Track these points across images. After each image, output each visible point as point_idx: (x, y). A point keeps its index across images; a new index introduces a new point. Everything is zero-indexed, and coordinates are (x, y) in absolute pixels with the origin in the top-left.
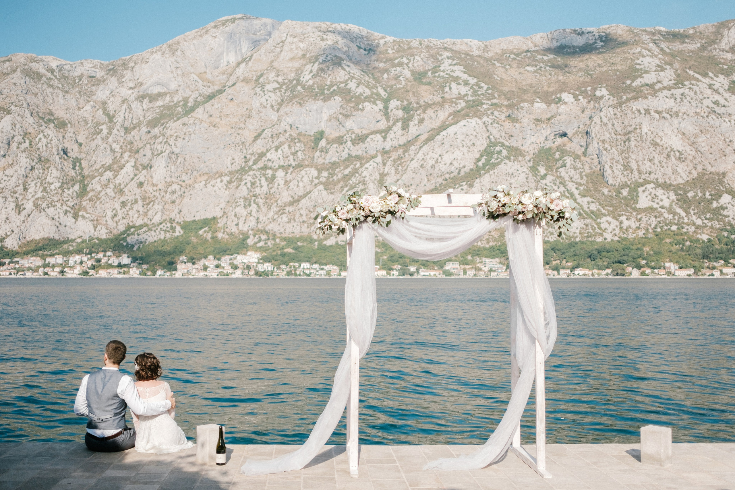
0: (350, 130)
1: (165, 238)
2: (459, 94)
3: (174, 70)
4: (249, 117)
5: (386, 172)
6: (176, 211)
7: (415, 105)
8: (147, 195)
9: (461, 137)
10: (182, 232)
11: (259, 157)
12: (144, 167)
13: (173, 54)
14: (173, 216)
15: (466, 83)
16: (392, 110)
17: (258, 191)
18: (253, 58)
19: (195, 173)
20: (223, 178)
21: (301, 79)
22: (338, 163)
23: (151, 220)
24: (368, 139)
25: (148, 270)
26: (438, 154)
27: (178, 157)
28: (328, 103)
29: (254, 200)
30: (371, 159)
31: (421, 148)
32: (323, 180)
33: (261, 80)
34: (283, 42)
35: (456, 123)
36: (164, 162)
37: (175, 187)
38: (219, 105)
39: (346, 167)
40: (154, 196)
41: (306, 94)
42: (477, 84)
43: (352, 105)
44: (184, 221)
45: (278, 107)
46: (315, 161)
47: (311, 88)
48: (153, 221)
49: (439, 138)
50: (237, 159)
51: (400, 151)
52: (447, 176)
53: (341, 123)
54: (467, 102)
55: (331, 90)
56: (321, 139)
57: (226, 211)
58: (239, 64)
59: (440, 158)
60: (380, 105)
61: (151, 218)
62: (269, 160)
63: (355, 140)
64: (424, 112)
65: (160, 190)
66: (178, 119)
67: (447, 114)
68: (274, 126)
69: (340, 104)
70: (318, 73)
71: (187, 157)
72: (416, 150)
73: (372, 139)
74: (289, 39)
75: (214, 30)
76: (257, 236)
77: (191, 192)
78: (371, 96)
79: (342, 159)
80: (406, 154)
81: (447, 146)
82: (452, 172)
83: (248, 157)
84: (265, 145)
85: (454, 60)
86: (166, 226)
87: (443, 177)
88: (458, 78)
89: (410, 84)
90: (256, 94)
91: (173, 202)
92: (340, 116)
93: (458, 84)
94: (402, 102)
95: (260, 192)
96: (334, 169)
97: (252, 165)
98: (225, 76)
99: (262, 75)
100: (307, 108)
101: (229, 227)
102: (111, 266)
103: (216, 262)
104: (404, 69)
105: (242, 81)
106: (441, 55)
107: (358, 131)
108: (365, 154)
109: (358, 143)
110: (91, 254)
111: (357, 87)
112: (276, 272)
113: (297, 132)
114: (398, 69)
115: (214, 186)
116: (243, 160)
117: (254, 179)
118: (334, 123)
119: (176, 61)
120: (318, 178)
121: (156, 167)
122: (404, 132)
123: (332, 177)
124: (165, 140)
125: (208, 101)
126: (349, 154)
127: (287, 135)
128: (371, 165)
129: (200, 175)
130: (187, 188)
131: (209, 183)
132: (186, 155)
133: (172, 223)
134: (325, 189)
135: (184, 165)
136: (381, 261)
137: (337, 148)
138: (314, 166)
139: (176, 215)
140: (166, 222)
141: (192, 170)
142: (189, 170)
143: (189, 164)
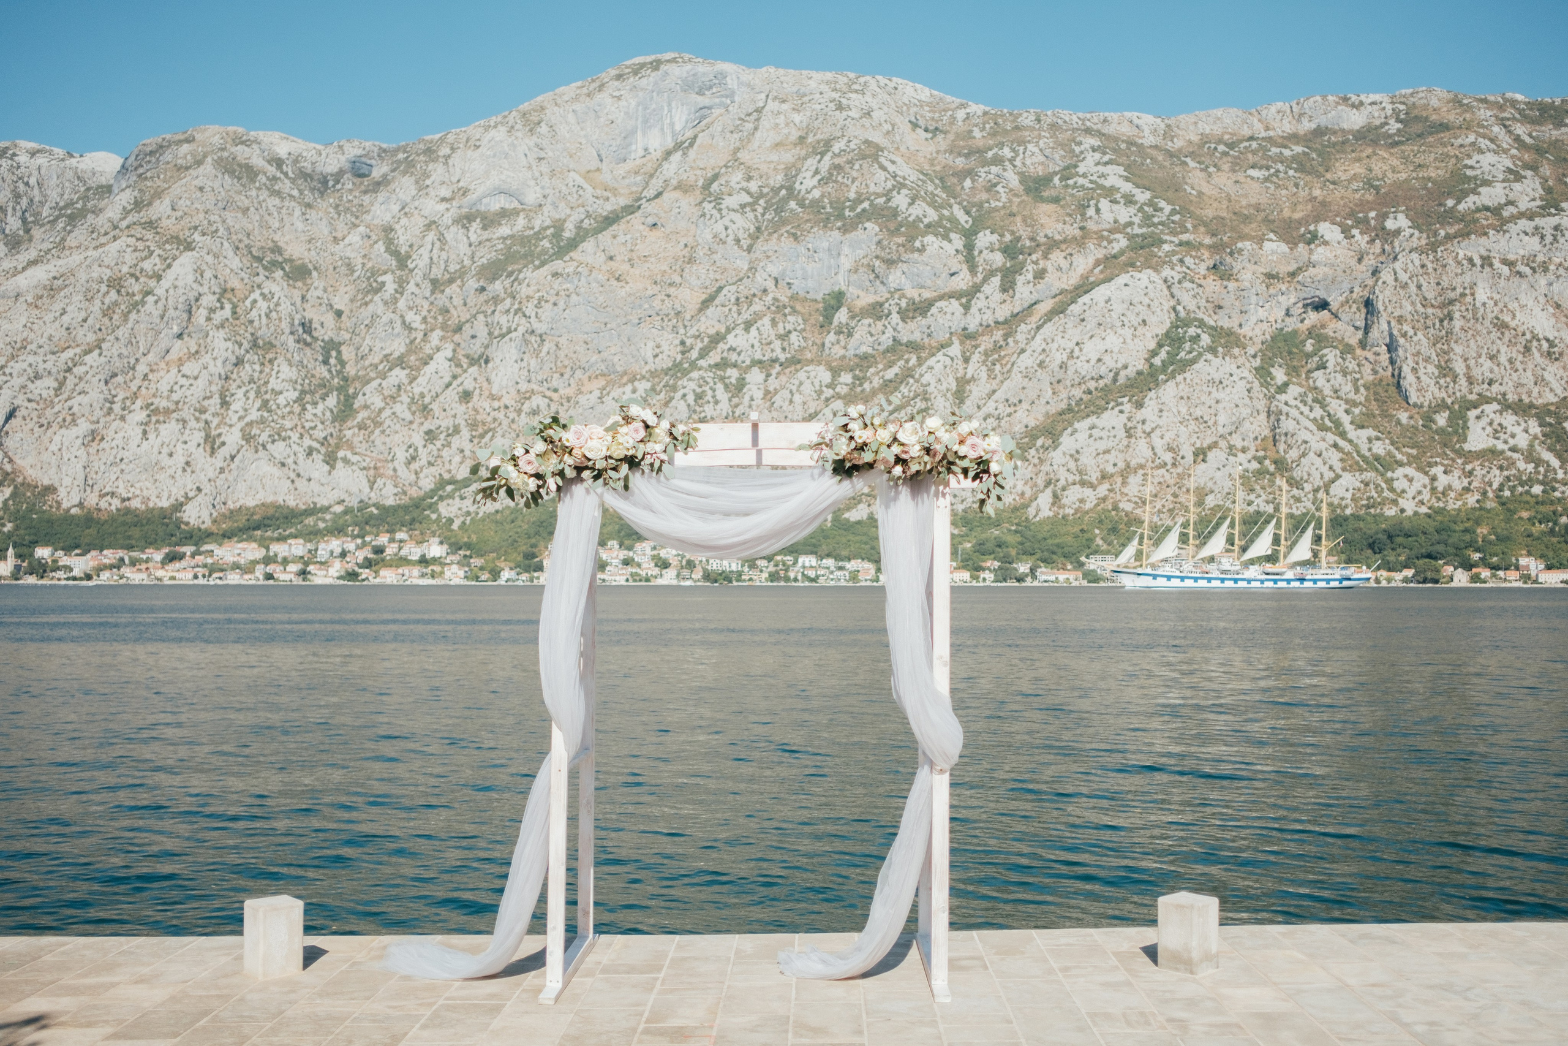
0: (897, 290)
2: (1116, 221)
3: (534, 164)
4: (691, 261)
5: (969, 376)
7: (1028, 243)
8: (479, 418)
9: (1118, 308)
11: (711, 342)
12: (473, 361)
13: (531, 130)
15: (1129, 200)
16: (980, 252)
17: (708, 410)
18: (698, 141)
19: (579, 374)
20: (636, 383)
21: (797, 186)
22: (873, 356)
24: (934, 310)
25: (482, 569)
26: (1074, 342)
27: (543, 341)
28: (852, 235)
30: (938, 350)
31: (1039, 328)
32: (842, 390)
33: (715, 187)
34: (759, 111)
35: (1108, 280)
36: (513, 351)
37: (537, 401)
38: (628, 237)
39: (890, 365)
40: (495, 420)
41: (806, 217)
42: (1151, 203)
43: (901, 240)
45: (749, 241)
46: (827, 351)
47: (816, 205)
49: (1075, 309)
50: (665, 347)
51: (998, 335)
52: (1092, 385)
53: (877, 277)
54: (1131, 237)
55: (859, 210)
56: (838, 308)
58: (668, 154)
59: (1077, 349)
60: (958, 241)
62: (732, 349)
63: (907, 310)
64: (1045, 257)
65: (506, 407)
66: (543, 264)
67: (1091, 261)
68: (740, 280)
69: (876, 239)
70: (831, 174)
71: (563, 341)
72: (1029, 332)
73: (941, 311)
74: (772, 105)
75: (616, 83)
77: (571, 412)
78: (938, 224)
79: (882, 348)
80: (1010, 340)
81: (1091, 324)
82: (1101, 377)
83: (689, 342)
84: (722, 319)
85: (1104, 153)
87: (1083, 387)
88: (1113, 190)
89: (1016, 200)
90: (703, 215)
92: (877, 263)
93: (1114, 202)
94: (1002, 235)
95: (715, 414)
96: (864, 369)
97: (697, 359)
98: (639, 178)
99: (716, 177)
100: (810, 246)
102: (404, 561)
103: (623, 554)
104: (1005, 170)
105: (675, 188)
106: (1080, 144)
107: (913, 293)
108: (926, 340)
109: (913, 318)
110: (363, 537)
111: (910, 204)
112: (748, 574)
113: (789, 293)
114: (994, 169)
115: (617, 401)
116: (679, 348)
117: (700, 386)
118: (864, 276)
119: (537, 145)
120: (831, 386)
121: (497, 360)
122: (1005, 296)
123: (861, 385)
124: (516, 306)
125: (605, 229)
126: (894, 340)
127: (769, 299)
128: (938, 361)
129: (590, 378)
130: (561, 404)
131: (608, 394)
132: (560, 336)
135: (557, 357)
136: (960, 552)
137: (869, 326)
138: (823, 363)
141: (572, 368)
142: (566, 367)
143: (566, 356)
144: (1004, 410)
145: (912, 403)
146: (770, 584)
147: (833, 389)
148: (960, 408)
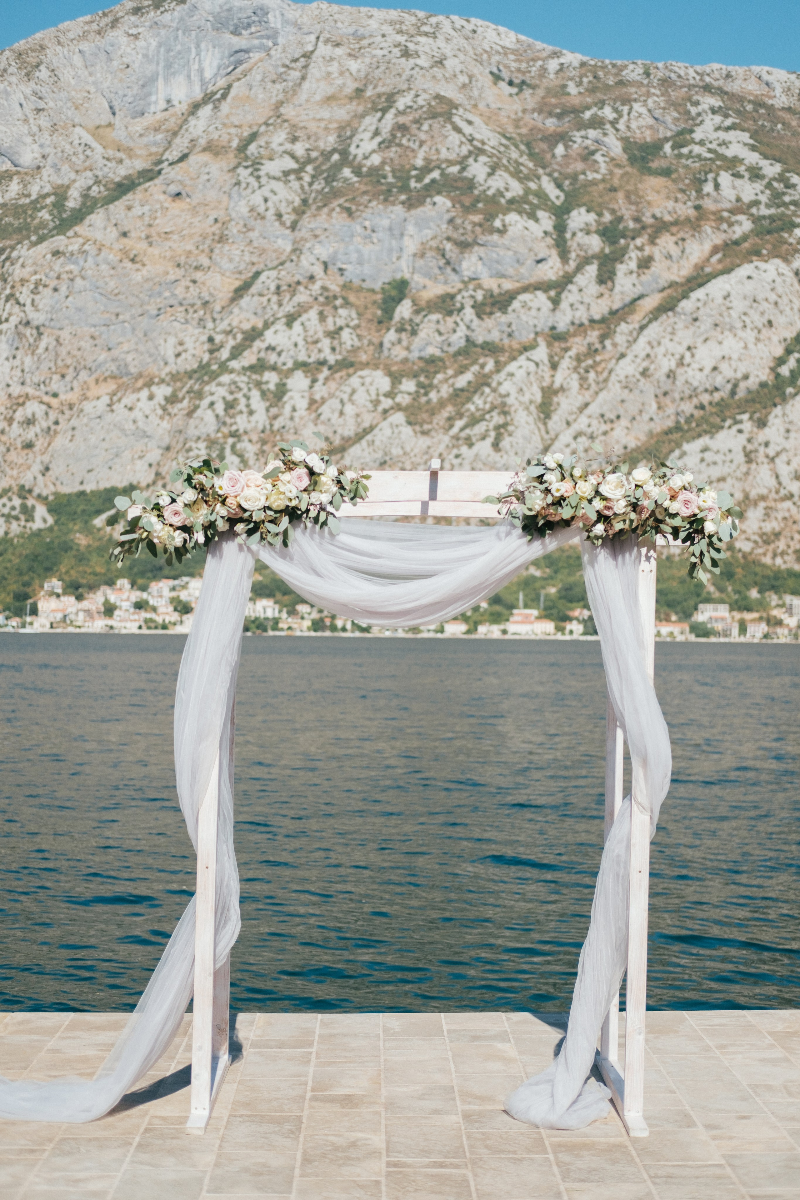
0: (472, 279)
1: (6, 533)
2: (738, 200)
3: (31, 116)
4: (222, 239)
5: (557, 385)
6: (37, 468)
7: (631, 225)
9: (739, 305)
10: (50, 521)
11: (245, 339)
13: (28, 75)
14: (27, 480)
15: (755, 174)
16: (574, 234)
17: (241, 423)
18: (233, 92)
19: (84, 375)
20: (154, 388)
21: (353, 150)
22: (441, 360)
24: (516, 304)
26: (685, 346)
27: (40, 334)
28: (419, 211)
29: (233, 447)
30: (521, 353)
31: (642, 328)
32: (403, 400)
33: (252, 148)
34: (307, 56)
35: (728, 271)
37: (32, 408)
38: (146, 208)
39: (462, 370)
41: (363, 188)
42: (781, 178)
43: (477, 218)
44: (56, 494)
45: (293, 217)
46: (386, 353)
47: (375, 174)
49: (686, 305)
50: (189, 344)
51: (593, 336)
52: (705, 398)
53: (448, 263)
54: (756, 220)
55: (427, 180)
56: (400, 300)
57: (163, 471)
58: (195, 107)
59: (688, 355)
60: (547, 221)
62: (271, 348)
63: (483, 304)
64: (652, 241)
66: (41, 239)
67: (707, 247)
68: (282, 264)
69: (447, 217)
70: (394, 136)
71: (65, 335)
72: (631, 333)
73: (524, 305)
74: (323, 50)
75: (133, 18)
77: (74, 422)
78: (524, 199)
79: (452, 350)
80: (608, 343)
81: (705, 324)
82: (717, 389)
83: (218, 338)
84: (259, 311)
85: (726, 116)
86: (9, 504)
87: (695, 401)
88: (736, 161)
89: (618, 172)
90: (238, 183)
91: (29, 446)
92: (448, 246)
93: (737, 175)
94: (600, 215)
95: (249, 427)
96: (430, 375)
97: (229, 360)
98: (160, 137)
99: (254, 137)
100: (367, 224)
103: (136, 595)
104: (605, 134)
105: (204, 150)
106: (697, 104)
107: (491, 283)
108: (506, 341)
109: (491, 313)
111: (490, 175)
112: (286, 621)
113: (341, 281)
114: (592, 133)
115: (131, 409)
116: (206, 346)
117: (232, 393)
118: (433, 262)
119: (35, 93)
120: (390, 395)
122: (602, 289)
123: (426, 394)
124: (8, 291)
125: (117, 198)
126: (468, 339)
127: (316, 288)
128: (521, 367)
129: (97, 381)
130: (63, 413)
131: (119, 400)
132: (61, 329)
133: (25, 498)
134: (410, 423)
135: (57, 355)
136: (542, 599)
137: (438, 322)
138: (381, 366)
139: (35, 478)
140: (10, 494)
141: (75, 368)
142: (68, 367)
143: (69, 353)
144: (598, 427)
145: (487, 417)
146: (313, 634)
147: (393, 399)
148: (545, 424)
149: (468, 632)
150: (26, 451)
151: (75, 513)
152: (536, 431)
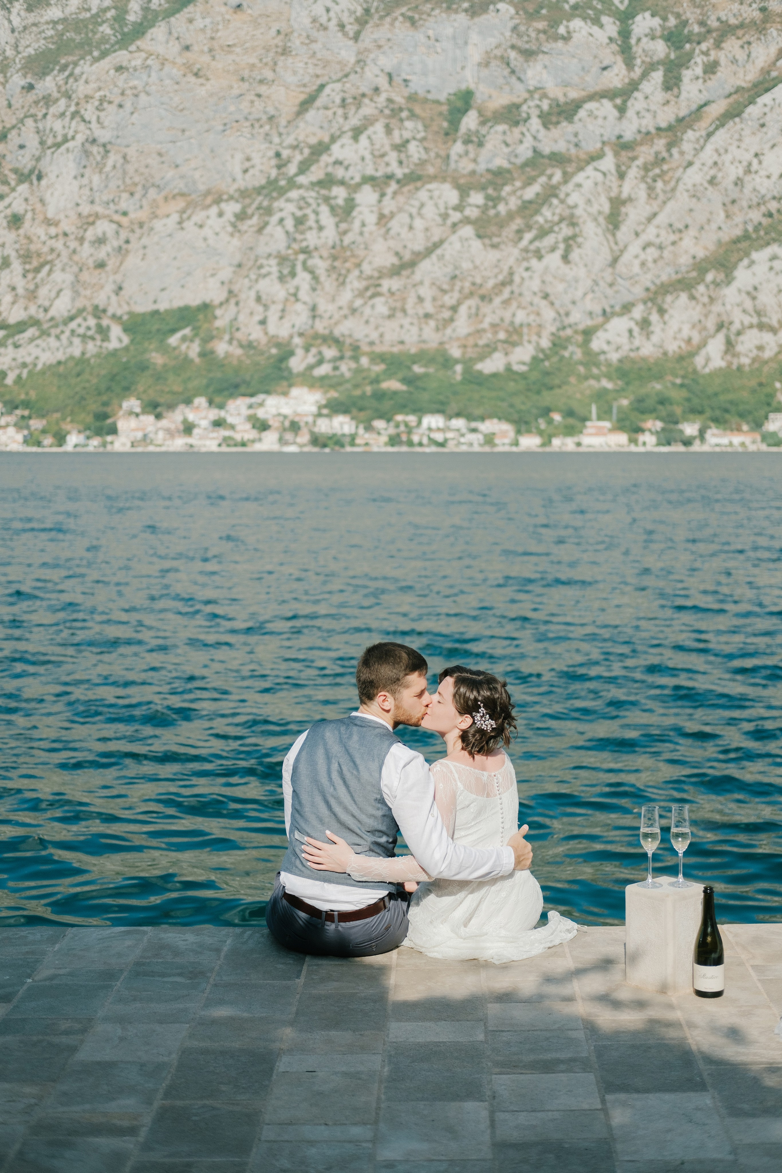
0: (537, 89)
1: (83, 354)
4: (285, 51)
5: (624, 195)
6: (109, 288)
7: (696, 29)
8: (33, 247)
10: (126, 340)
11: (312, 154)
12: (23, 177)
14: (101, 299)
16: (639, 40)
17: (311, 239)
19: (152, 193)
20: (223, 205)
22: (509, 171)
23: (46, 310)
24: (582, 113)
25: (44, 432)
26: (752, 152)
27: (107, 152)
28: (483, 19)
29: (304, 263)
30: (588, 163)
31: (709, 135)
32: (472, 212)
36: (72, 165)
37: (103, 227)
38: (208, 21)
39: (529, 182)
40: (52, 250)
43: (541, 25)
44: (131, 314)
45: (356, 27)
46: (453, 165)
48: (52, 313)
49: (754, 111)
50: (257, 160)
51: (660, 144)
52: (773, 206)
53: (514, 72)
56: (466, 111)
57: (236, 288)
59: (755, 162)
60: (611, 27)
61: (47, 303)
62: (338, 163)
63: (549, 114)
64: (718, 45)
65: (66, 234)
66: (104, 54)
67: (773, 51)
68: (346, 76)
69: (511, 24)
71: (131, 152)
72: (698, 140)
73: (591, 114)
76: (314, 351)
77: (145, 241)
78: (587, 5)
79: (519, 161)
80: (675, 151)
81: (772, 130)
83: (285, 153)
84: (325, 125)
86: (84, 324)
87: (763, 209)
91: (101, 265)
92: (513, 55)
94: (665, 19)
95: (319, 243)
96: (498, 188)
97: (297, 175)
100: (431, 33)
101: (243, 329)
103: (214, 414)
107: (556, 92)
108: (573, 151)
109: (558, 123)
112: (363, 436)
113: (406, 92)
115: (201, 226)
116: (274, 162)
117: (301, 208)
118: (498, 70)
120: (458, 208)
121: (52, 176)
122: (668, 95)
123: (495, 207)
124: (73, 109)
125: (178, 11)
126: (535, 151)
127: (381, 99)
128: (588, 177)
129: (166, 199)
130: (133, 231)
131: (189, 218)
132: (128, 146)
133: (99, 318)
134: (479, 236)
135: (125, 173)
136: (615, 411)
137: (504, 133)
138: (449, 179)
139: (109, 298)
140: (84, 314)
141: (144, 186)
142: (136, 185)
143: (136, 171)
144: (666, 237)
145: (556, 229)
146: (390, 449)
147: (461, 211)
148: (614, 235)
149: (543, 445)
150: (98, 271)
151: (150, 332)
152: (605, 243)
